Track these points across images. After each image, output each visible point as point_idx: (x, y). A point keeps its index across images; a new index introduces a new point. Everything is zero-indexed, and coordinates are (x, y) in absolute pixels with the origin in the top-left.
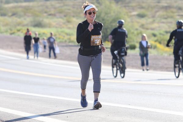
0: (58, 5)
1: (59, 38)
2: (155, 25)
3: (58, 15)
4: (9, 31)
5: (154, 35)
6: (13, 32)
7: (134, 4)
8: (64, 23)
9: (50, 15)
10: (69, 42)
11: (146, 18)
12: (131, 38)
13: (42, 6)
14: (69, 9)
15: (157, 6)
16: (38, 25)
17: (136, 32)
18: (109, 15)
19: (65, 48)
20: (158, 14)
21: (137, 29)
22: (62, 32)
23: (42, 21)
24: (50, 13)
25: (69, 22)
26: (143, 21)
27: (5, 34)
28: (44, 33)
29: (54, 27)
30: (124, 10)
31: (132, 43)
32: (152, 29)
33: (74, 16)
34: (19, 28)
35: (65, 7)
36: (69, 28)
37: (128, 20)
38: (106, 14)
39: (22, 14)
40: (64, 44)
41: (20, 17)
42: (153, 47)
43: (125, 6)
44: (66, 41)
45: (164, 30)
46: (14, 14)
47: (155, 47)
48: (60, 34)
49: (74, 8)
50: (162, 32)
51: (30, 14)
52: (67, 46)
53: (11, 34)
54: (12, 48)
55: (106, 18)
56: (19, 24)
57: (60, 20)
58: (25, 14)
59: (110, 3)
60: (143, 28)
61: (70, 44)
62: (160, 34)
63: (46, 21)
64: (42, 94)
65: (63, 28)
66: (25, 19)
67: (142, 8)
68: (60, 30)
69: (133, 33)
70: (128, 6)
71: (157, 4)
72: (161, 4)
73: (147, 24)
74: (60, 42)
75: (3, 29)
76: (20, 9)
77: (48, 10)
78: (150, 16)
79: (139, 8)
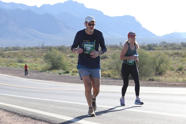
0: (30, 52)
1: (31, 68)
3: (30, 56)
6: (8, 65)
8: (33, 61)
9: (26, 57)
10: (36, 70)
11: (74, 58)
12: (67, 68)
14: (36, 54)
16: (21, 62)
17: (69, 65)
18: (56, 56)
19: (34, 73)
21: (70, 63)
22: (32, 65)
23: (23, 60)
24: (26, 56)
25: (36, 60)
26: (72, 59)
27: (4, 66)
29: (28, 63)
30: (63, 54)
31: (67, 70)
33: (38, 57)
34: (11, 63)
35: (34, 53)
36: (36, 63)
37: (65, 59)
38: (54, 56)
39: (13, 56)
40: (34, 71)
41: (12, 58)
43: (63, 52)
44: (34, 70)
46: (9, 57)
48: (31, 66)
49: (38, 53)
51: (17, 57)
52: (35, 72)
53: (7, 66)
54: (8, 73)
55: (54, 58)
57: (31, 59)
58: (14, 57)
59: (56, 51)
60: (73, 63)
61: (37, 71)
63: (25, 60)
64: (23, 96)
65: (33, 63)
66: (14, 59)
68: (31, 64)
69: (68, 65)
70: (65, 52)
73: (75, 61)
74: (31, 70)
75: (3, 64)
76: (12, 54)
77: (26, 54)
78: (76, 57)
79: (70, 53)
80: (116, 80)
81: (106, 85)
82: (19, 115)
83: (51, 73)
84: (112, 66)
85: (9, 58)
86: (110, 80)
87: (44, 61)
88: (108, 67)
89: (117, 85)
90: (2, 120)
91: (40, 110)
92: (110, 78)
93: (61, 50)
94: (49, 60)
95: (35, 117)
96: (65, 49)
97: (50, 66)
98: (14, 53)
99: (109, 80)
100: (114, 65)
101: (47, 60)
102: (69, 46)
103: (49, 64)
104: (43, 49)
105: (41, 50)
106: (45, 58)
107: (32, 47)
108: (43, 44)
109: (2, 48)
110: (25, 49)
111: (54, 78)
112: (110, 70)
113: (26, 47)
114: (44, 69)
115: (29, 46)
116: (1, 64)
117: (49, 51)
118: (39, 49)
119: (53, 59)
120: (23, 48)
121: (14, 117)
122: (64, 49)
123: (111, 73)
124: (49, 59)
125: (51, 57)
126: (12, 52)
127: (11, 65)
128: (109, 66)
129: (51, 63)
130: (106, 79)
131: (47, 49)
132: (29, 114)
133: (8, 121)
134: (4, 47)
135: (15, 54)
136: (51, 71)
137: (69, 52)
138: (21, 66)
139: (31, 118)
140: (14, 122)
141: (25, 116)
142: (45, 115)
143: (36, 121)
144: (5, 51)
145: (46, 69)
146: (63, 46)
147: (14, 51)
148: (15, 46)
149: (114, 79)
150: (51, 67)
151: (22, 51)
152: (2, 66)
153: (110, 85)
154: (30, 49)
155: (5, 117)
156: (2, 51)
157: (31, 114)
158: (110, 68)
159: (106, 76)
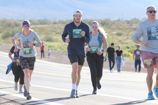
1: (63, 49)
2: (128, 41)
5: (128, 48)
7: (114, 27)
9: (57, 33)
11: (123, 36)
15: (130, 28)
16: (49, 40)
20: (130, 33)
23: (52, 37)
24: (57, 32)
26: (120, 38)
28: (53, 46)
29: (60, 42)
32: (127, 44)
37: (110, 37)
42: (127, 55)
43: (108, 28)
47: (128, 56)
48: (64, 47)
50: (133, 45)
51: (44, 33)
60: (121, 43)
62: (132, 47)
63: (55, 37)
67: (120, 29)
70: (110, 28)
71: (130, 27)
72: (132, 27)
73: (123, 40)
74: (64, 52)
77: (56, 30)
78: (125, 35)
79: (118, 29)
93: (105, 26)
96: (110, 24)
98: (41, 27)
102: (116, 20)
107: (65, 20)
110: (55, 23)
113: (57, 21)
115: (61, 19)
120: (52, 21)
122: (108, 24)
126: (37, 26)
137: (115, 28)
138: (49, 47)
146: (107, 20)
147: (40, 26)
148: (42, 18)
151: (51, 25)
154: (62, 23)
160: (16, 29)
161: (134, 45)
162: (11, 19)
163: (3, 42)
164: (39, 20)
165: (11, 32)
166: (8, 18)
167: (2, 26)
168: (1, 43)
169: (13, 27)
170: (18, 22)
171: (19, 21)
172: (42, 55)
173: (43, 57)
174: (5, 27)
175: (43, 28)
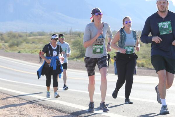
4: (31, 51)
13: (48, 38)
27: (28, 53)
34: (36, 50)
39: (38, 42)
41: (36, 44)
45: (114, 52)
46: (33, 42)
51: (42, 43)
53: (32, 53)
54: (32, 61)
56: (36, 48)
58: (39, 43)
62: (112, 54)
66: (39, 45)
75: (27, 50)
76: (36, 40)
80: (151, 71)
81: (140, 75)
82: (43, 106)
83: (79, 61)
84: (146, 54)
85: (33, 44)
86: (144, 70)
87: (72, 48)
88: (141, 56)
89: (151, 76)
90: (25, 112)
91: (66, 102)
92: (144, 68)
94: (77, 48)
95: (61, 109)
97: (78, 53)
98: (39, 38)
99: (142, 70)
100: (148, 54)
101: (75, 47)
103: (77, 52)
104: (70, 34)
105: (69, 36)
106: (73, 45)
108: (71, 29)
109: (26, 33)
111: (82, 67)
112: (144, 59)
113: (53, 33)
114: (71, 57)
116: (25, 51)
117: (78, 37)
118: (66, 35)
119: (81, 46)
120: (49, 33)
121: (38, 109)
123: (145, 62)
124: (77, 45)
125: (79, 44)
126: (36, 37)
127: (36, 51)
128: (143, 55)
129: (80, 51)
130: (139, 69)
131: (76, 35)
132: (55, 106)
133: (32, 113)
134: (29, 32)
135: (40, 40)
136: (80, 59)
139: (57, 110)
140: (38, 115)
141: (50, 108)
142: (72, 107)
143: (62, 113)
144: (30, 36)
145: (74, 56)
147: (39, 37)
148: (40, 30)
149: (148, 69)
150: (79, 55)
152: (26, 52)
153: (143, 75)
155: (28, 108)
156: (27, 36)
157: (57, 106)
158: (144, 57)
159: (140, 65)
160: (20, 39)
161: (114, 53)
162: (16, 32)
163: (10, 50)
164: (38, 32)
165: (16, 42)
166: (14, 31)
167: (9, 37)
168: (8, 50)
169: (17, 38)
170: (21, 34)
171: (23, 33)
172: (40, 60)
173: (41, 62)
174: (11, 38)
175: (41, 38)
